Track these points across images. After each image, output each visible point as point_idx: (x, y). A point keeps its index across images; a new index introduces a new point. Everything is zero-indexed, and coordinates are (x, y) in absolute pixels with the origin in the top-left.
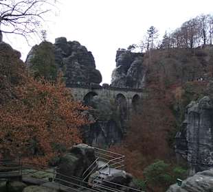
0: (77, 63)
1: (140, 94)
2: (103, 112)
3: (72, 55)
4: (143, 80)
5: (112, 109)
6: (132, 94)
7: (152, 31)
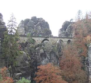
0: (39, 27)
1: (71, 40)
2: (48, 48)
3: (38, 24)
4: (74, 33)
5: (53, 47)
6: (67, 40)
7: (79, 12)
